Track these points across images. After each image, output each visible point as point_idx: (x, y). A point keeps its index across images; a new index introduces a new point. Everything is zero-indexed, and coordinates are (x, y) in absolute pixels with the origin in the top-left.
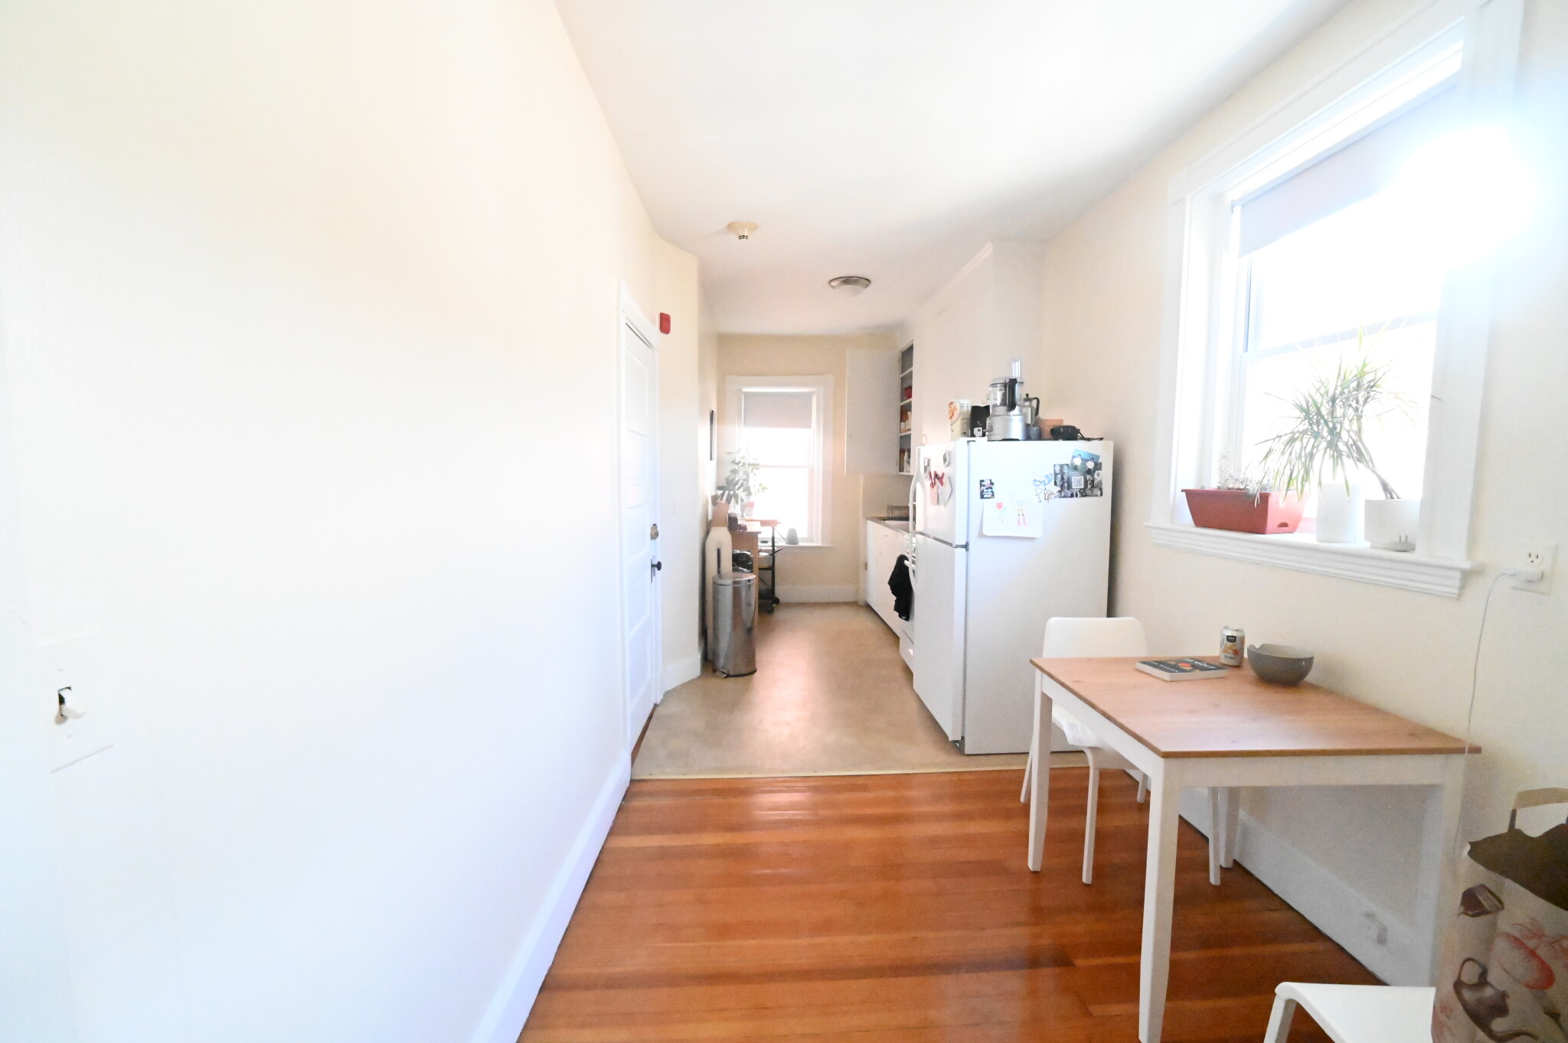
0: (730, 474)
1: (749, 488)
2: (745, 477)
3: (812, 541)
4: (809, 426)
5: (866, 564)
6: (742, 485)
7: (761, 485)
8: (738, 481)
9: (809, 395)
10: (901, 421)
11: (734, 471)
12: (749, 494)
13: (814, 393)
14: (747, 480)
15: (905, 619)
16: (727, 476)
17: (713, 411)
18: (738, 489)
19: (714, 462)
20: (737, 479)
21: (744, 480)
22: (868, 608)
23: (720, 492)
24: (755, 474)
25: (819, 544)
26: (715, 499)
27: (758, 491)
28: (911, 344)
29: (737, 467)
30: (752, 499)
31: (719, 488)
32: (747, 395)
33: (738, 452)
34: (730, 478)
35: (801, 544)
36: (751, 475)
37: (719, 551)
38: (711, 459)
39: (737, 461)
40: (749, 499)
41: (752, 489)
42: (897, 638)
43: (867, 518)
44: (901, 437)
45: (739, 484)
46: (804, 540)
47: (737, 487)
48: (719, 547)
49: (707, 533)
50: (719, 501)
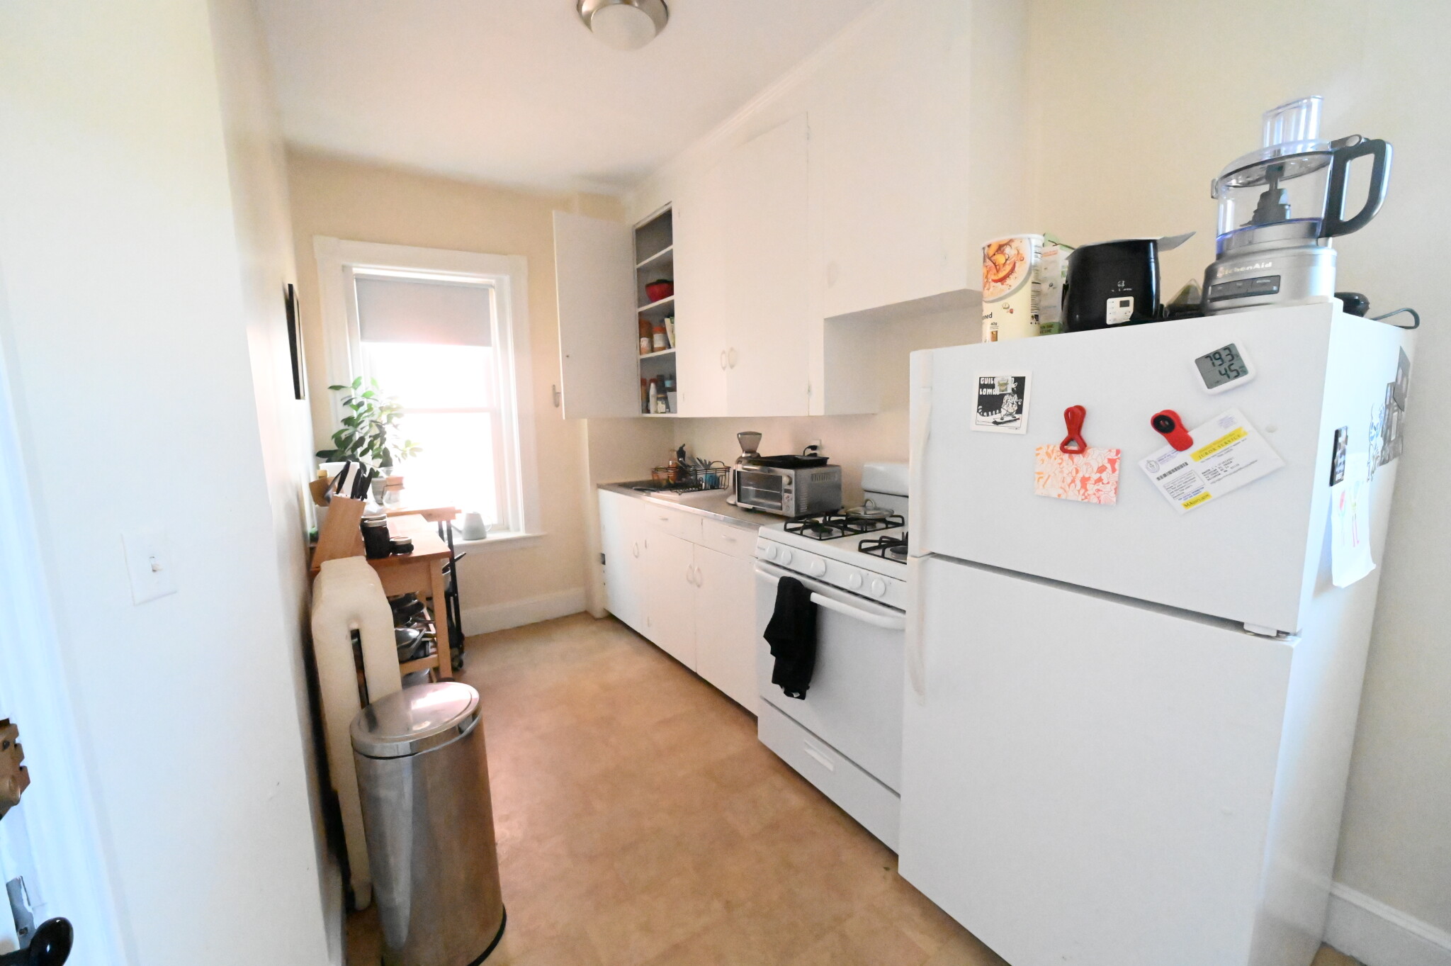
0: (342, 426)
1: (386, 452)
2: (376, 431)
3: (508, 529)
4: (486, 342)
5: (603, 555)
6: (371, 446)
7: (408, 443)
8: (362, 440)
9: (483, 290)
10: (640, 338)
11: (348, 421)
12: (387, 463)
13: (492, 286)
14: (380, 436)
15: (798, 698)
16: (335, 431)
17: (291, 286)
18: (363, 454)
19: (304, 403)
20: (357, 436)
21: (376, 437)
22: (612, 620)
23: (333, 469)
24: (395, 426)
25: (522, 533)
26: (321, 491)
27: (404, 454)
28: (666, 209)
29: (355, 414)
30: (396, 470)
31: (325, 455)
32: (360, 279)
33: (356, 384)
34: (343, 436)
35: (491, 537)
36: (388, 428)
37: (356, 634)
38: (298, 396)
39: (354, 402)
40: (388, 473)
41: (393, 454)
42: (754, 718)
43: (600, 486)
44: (642, 360)
45: (365, 445)
46: (495, 528)
47: (359, 450)
48: (355, 626)
49: (312, 573)
50: (332, 493)
